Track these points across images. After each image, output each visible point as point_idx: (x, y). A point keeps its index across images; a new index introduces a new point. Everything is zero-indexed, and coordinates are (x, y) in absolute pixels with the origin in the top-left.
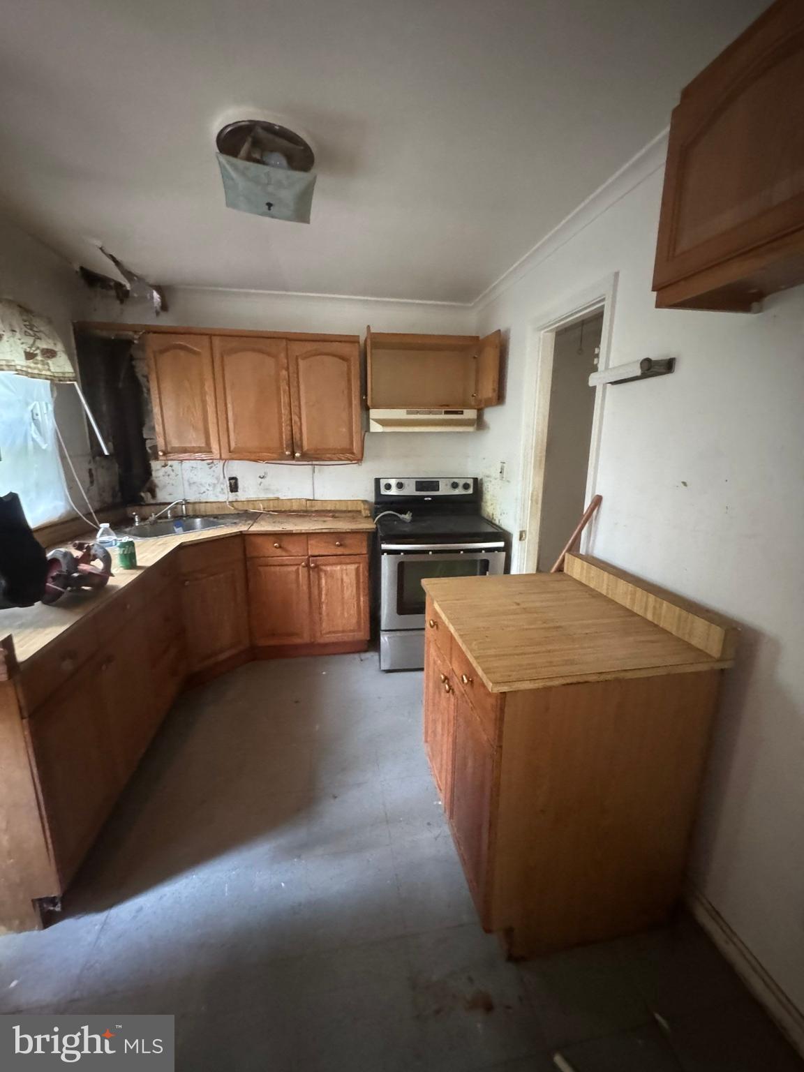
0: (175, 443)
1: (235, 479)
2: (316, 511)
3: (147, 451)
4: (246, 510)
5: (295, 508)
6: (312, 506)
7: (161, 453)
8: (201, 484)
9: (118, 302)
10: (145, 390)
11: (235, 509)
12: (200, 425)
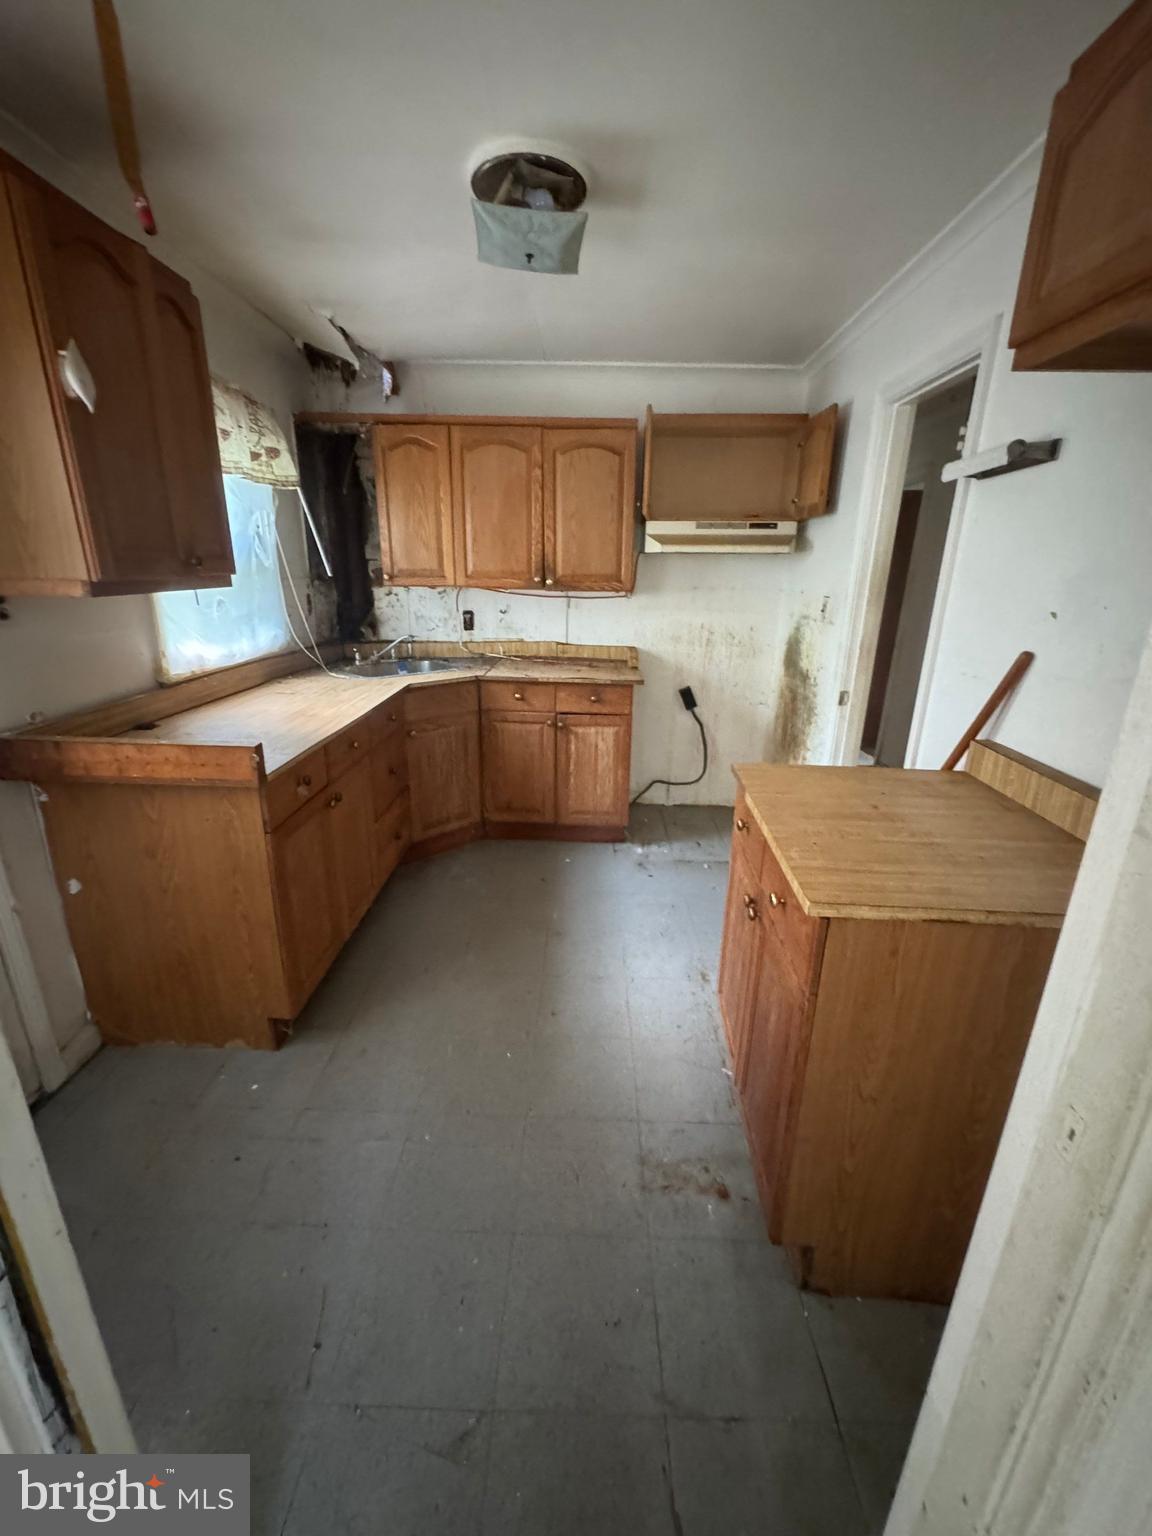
0: (402, 564)
1: (470, 613)
2: (569, 659)
3: (368, 574)
4: (482, 654)
5: (542, 653)
6: (563, 653)
7: (386, 577)
8: (430, 619)
9: (344, 384)
10: (369, 497)
11: (470, 652)
12: (433, 544)
